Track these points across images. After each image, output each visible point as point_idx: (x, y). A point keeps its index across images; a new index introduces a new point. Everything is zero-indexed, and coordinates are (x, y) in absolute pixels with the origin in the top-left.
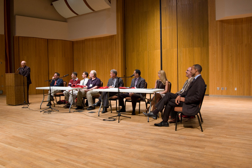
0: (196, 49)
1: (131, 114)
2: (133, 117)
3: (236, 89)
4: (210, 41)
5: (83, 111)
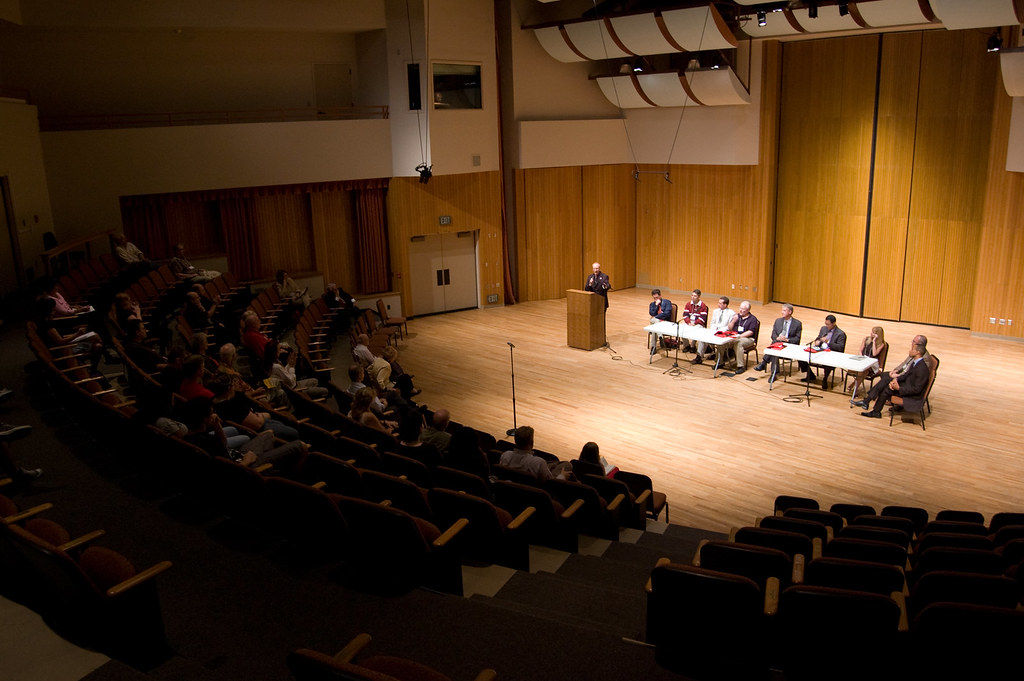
0: (953, 224)
1: (820, 387)
2: (826, 394)
5: (733, 375)
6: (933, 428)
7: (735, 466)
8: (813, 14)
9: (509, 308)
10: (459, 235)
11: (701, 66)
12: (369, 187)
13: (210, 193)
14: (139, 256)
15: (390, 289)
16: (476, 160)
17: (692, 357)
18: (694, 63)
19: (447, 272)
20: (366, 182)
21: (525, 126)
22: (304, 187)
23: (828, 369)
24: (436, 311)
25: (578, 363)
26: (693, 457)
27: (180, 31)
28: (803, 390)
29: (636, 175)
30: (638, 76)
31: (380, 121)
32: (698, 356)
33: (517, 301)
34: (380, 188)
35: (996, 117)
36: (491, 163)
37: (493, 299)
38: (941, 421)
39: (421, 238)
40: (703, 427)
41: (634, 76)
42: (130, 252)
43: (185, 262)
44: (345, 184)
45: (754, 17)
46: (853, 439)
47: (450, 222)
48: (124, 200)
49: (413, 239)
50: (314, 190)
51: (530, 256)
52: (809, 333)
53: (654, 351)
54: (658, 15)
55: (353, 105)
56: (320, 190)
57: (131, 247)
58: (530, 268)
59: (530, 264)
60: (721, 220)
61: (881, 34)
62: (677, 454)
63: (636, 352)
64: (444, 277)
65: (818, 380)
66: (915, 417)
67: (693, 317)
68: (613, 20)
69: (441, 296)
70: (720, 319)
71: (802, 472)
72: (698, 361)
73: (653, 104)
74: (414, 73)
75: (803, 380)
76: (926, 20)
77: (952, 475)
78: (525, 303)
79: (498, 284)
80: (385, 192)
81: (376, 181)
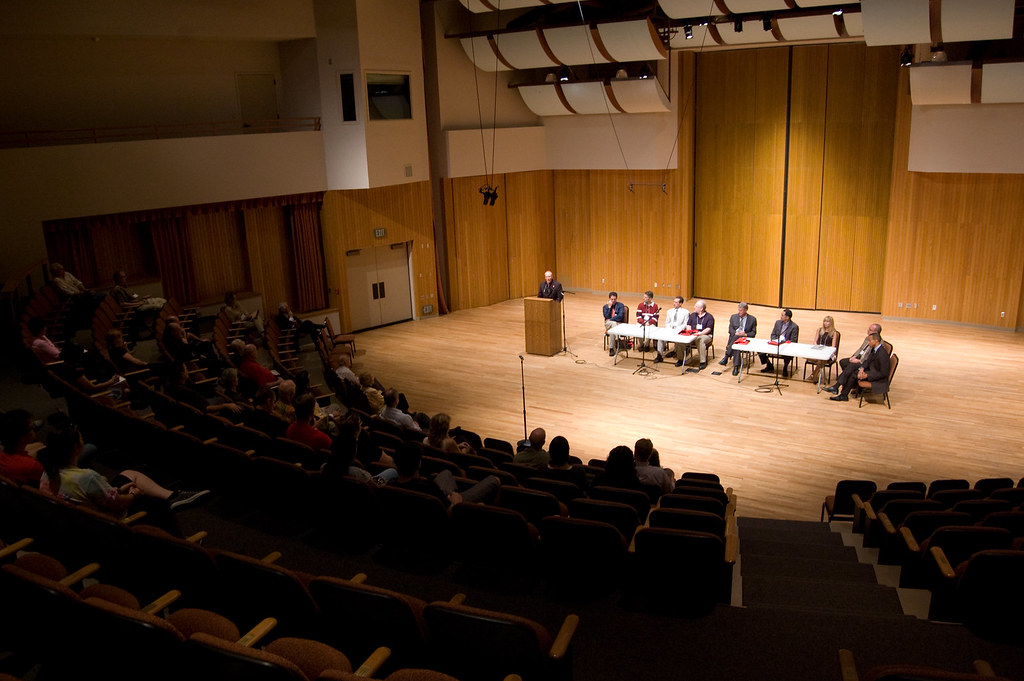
2: (790, 383)
3: (934, 307)
4: (893, 211)
5: (698, 371)
6: (896, 407)
7: (748, 457)
8: (739, 29)
9: (444, 318)
10: (392, 247)
11: (628, 75)
12: (304, 201)
13: (139, 214)
14: (79, 287)
15: (327, 306)
16: (409, 171)
17: (653, 356)
18: (622, 73)
19: (382, 285)
20: (300, 196)
21: (453, 136)
22: (238, 204)
23: (788, 359)
24: (373, 325)
25: (546, 369)
26: (706, 452)
27: (98, 39)
28: (773, 381)
29: (553, 181)
30: (562, 85)
31: (311, 134)
32: (659, 355)
33: (450, 310)
34: (315, 201)
35: (898, 124)
36: (422, 174)
37: (428, 309)
38: (900, 399)
39: (356, 252)
40: (695, 422)
41: (558, 85)
42: (69, 283)
43: (129, 291)
44: (280, 199)
45: (681, 29)
46: (835, 422)
47: (385, 236)
48: (47, 225)
49: (347, 254)
50: (248, 207)
51: (460, 265)
52: (765, 327)
53: (612, 353)
54: (593, 27)
55: (278, 117)
56: (255, 207)
57: (69, 277)
58: (460, 278)
59: (460, 272)
60: (641, 221)
61: (791, 47)
62: (690, 450)
63: (595, 355)
64: (379, 291)
65: (779, 370)
66: (876, 398)
67: (647, 318)
68: (546, 32)
69: (377, 310)
70: (675, 318)
71: (809, 457)
72: (659, 359)
73: (574, 112)
74: (347, 83)
75: (763, 371)
76: (838, 36)
77: (933, 447)
78: (457, 312)
79: (432, 296)
80: (319, 206)
81: (311, 195)
